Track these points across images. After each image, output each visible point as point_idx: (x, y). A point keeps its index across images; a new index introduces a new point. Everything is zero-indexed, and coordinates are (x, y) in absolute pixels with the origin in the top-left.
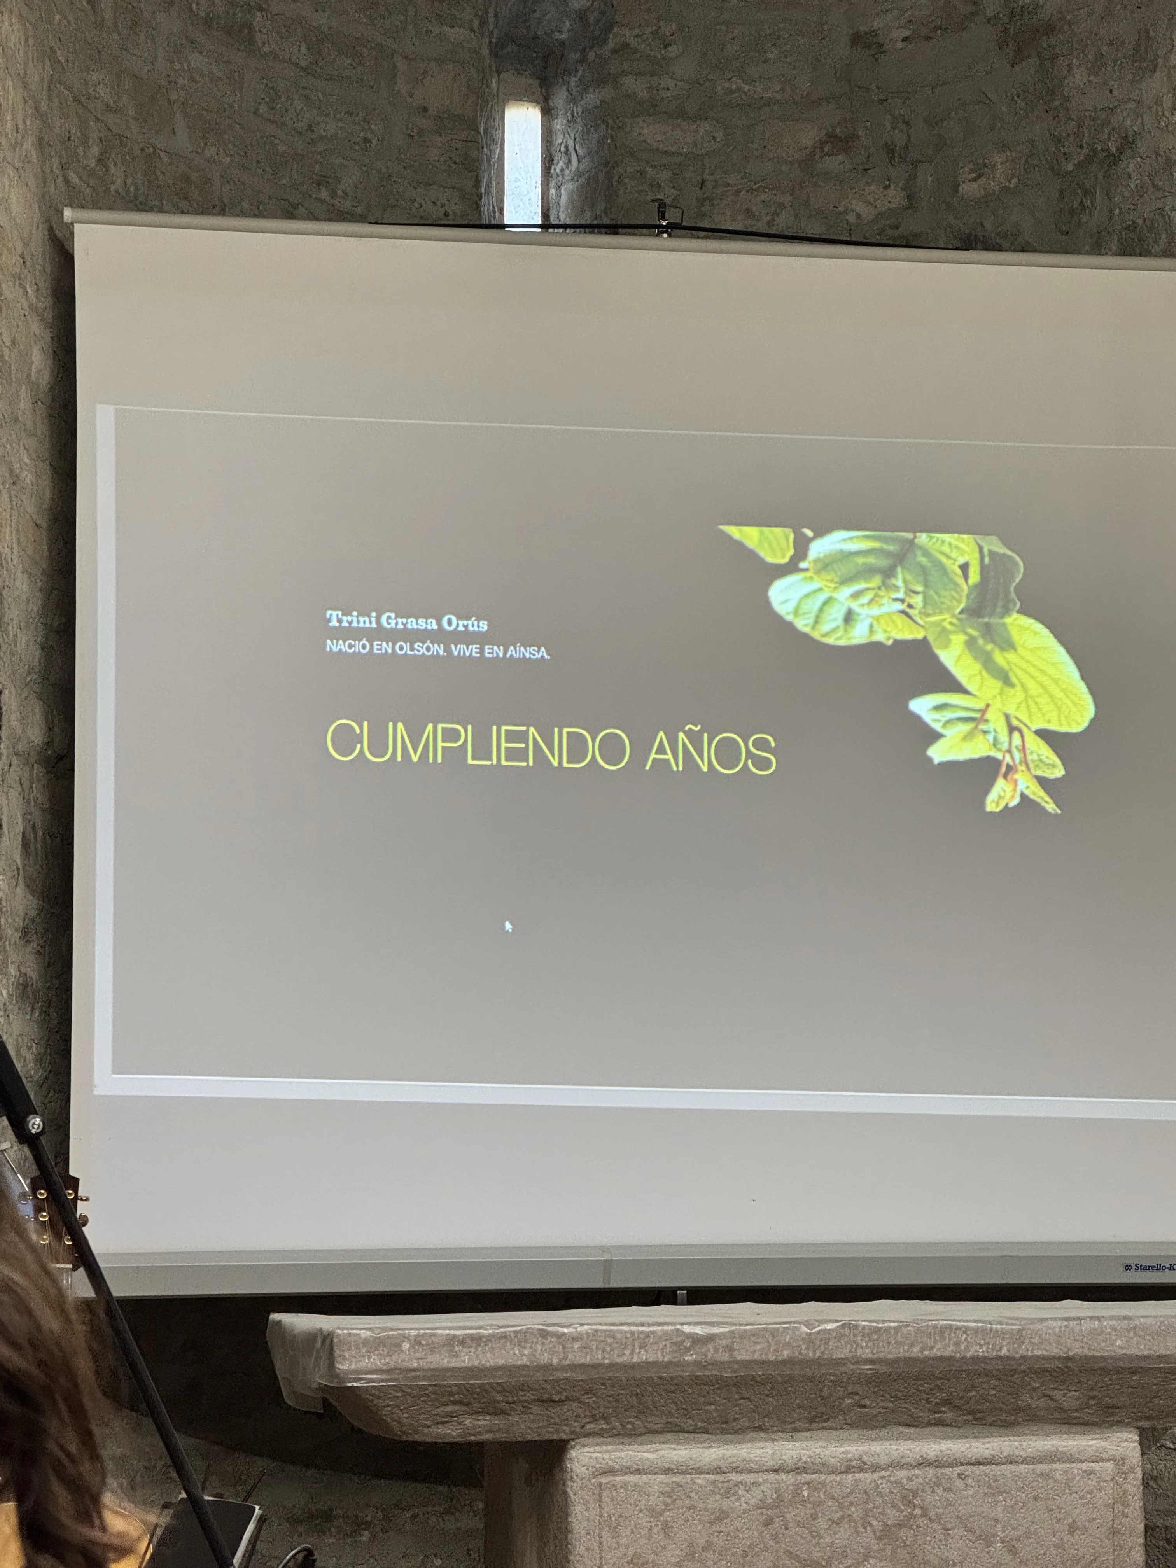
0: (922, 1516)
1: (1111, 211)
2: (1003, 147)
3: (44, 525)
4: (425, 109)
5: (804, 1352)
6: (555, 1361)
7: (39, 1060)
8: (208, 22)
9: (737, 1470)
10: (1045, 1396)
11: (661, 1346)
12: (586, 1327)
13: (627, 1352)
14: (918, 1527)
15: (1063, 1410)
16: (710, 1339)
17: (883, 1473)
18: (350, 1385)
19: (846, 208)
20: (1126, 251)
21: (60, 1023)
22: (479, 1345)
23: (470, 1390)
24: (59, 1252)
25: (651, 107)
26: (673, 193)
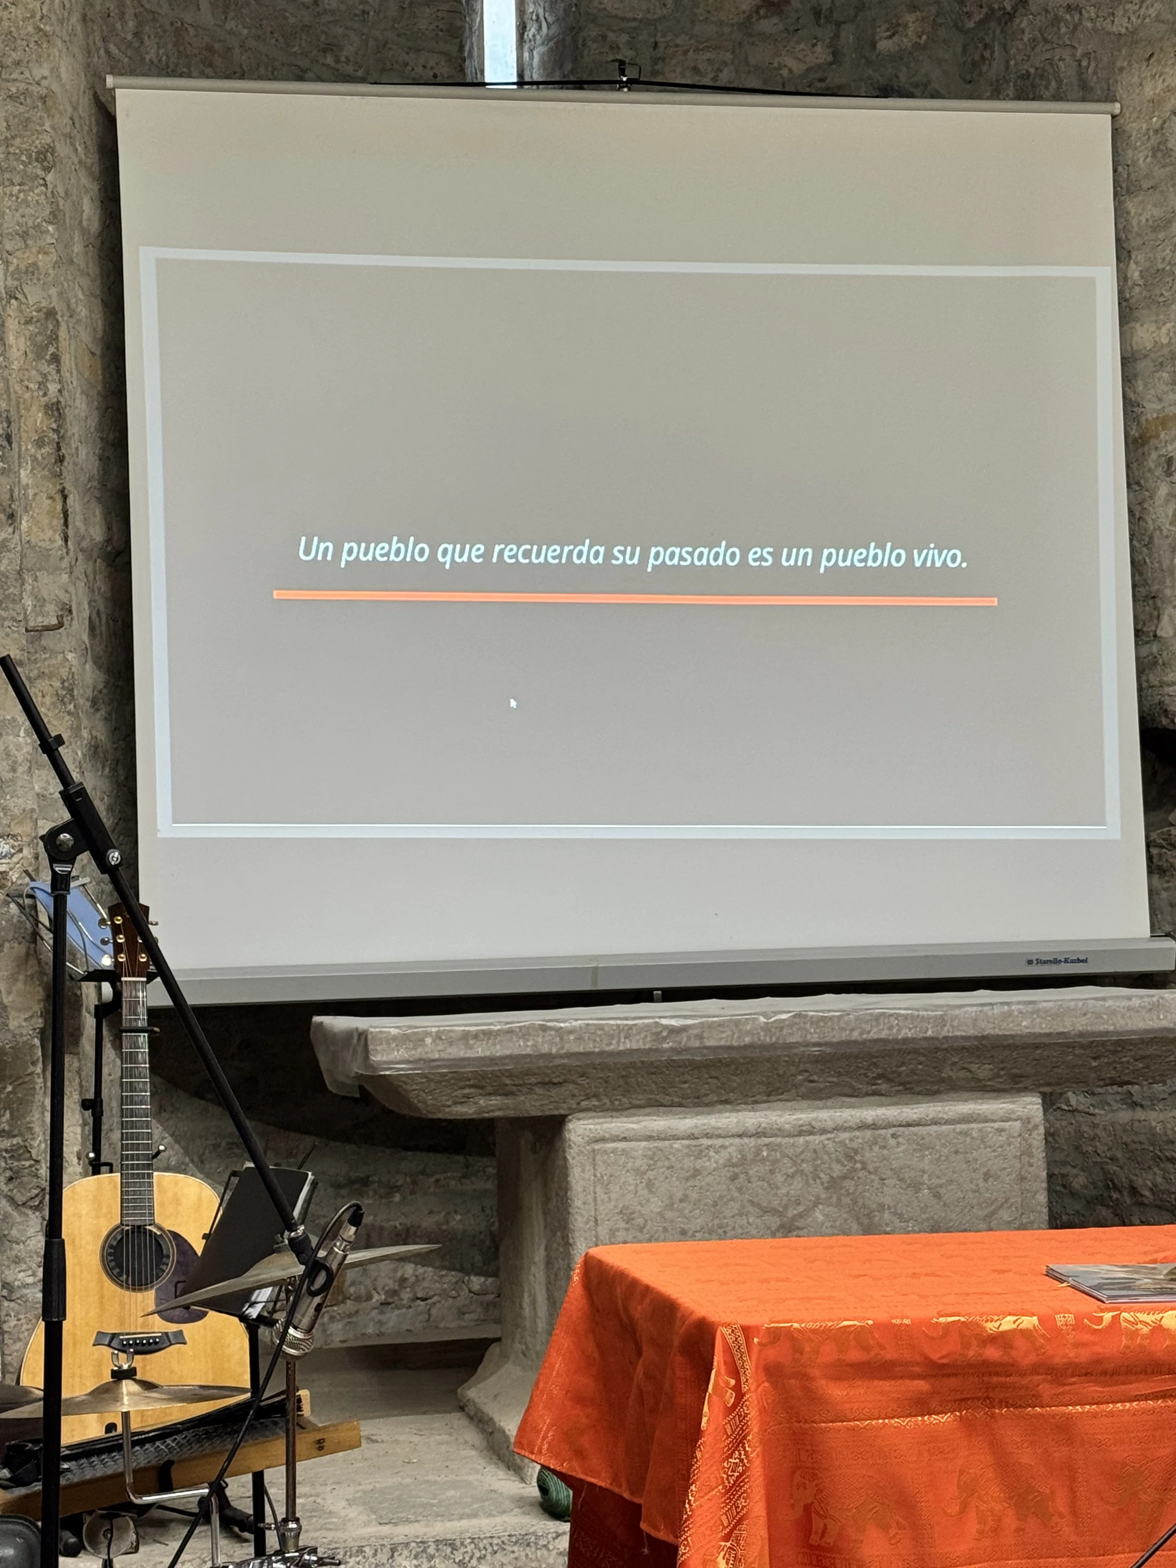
0: (862, 1169)
1: (1007, 62)
2: (914, 7)
3: (98, 353)
5: (762, 1038)
6: (554, 1051)
7: (110, 809)
9: (708, 1136)
10: (964, 1068)
11: (642, 1036)
12: (580, 1022)
13: (614, 1042)
14: (859, 1178)
15: (979, 1080)
17: (829, 1136)
18: (382, 1073)
19: (780, 64)
20: (1021, 96)
21: (126, 778)
22: (489, 1039)
23: (484, 1076)
24: (136, 969)
26: (630, 54)
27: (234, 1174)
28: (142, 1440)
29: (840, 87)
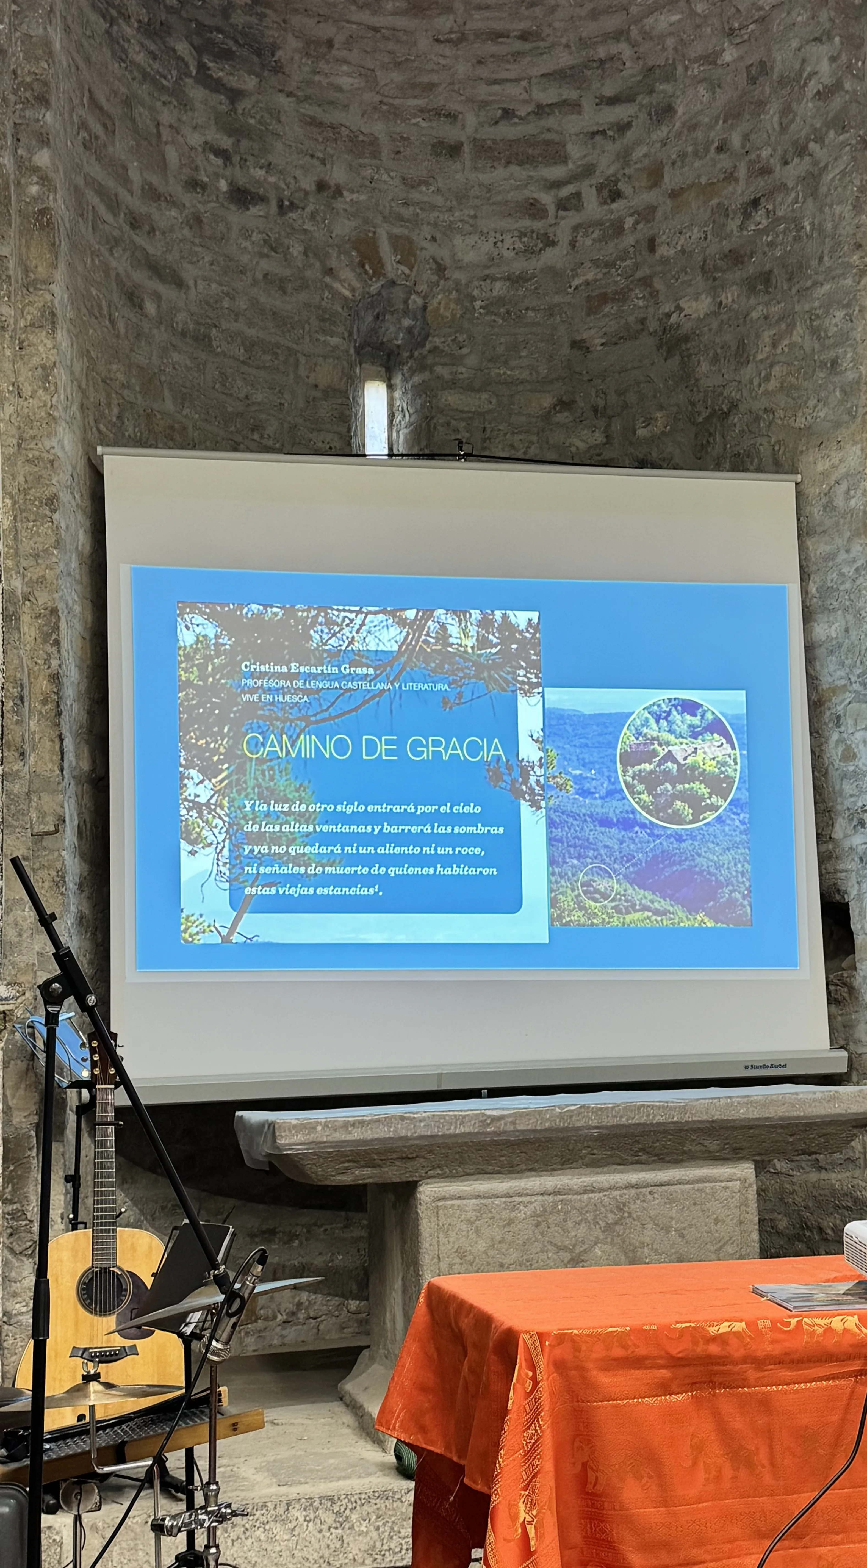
0: (628, 1217)
1: (725, 445)
2: (661, 408)
3: (88, 638)
4: (316, 386)
5: (557, 1124)
6: (409, 1134)
7: (91, 963)
8: (183, 334)
9: (520, 1195)
10: (699, 1144)
11: (472, 1123)
13: (452, 1128)
14: (626, 1224)
15: (710, 1152)
16: (501, 1118)
17: (605, 1193)
18: (286, 1152)
19: (570, 443)
22: (363, 1127)
23: (358, 1153)
24: (106, 1078)
25: (453, 384)
26: (467, 435)
27: (175, 1228)
28: (104, 1426)
29: (612, 459)
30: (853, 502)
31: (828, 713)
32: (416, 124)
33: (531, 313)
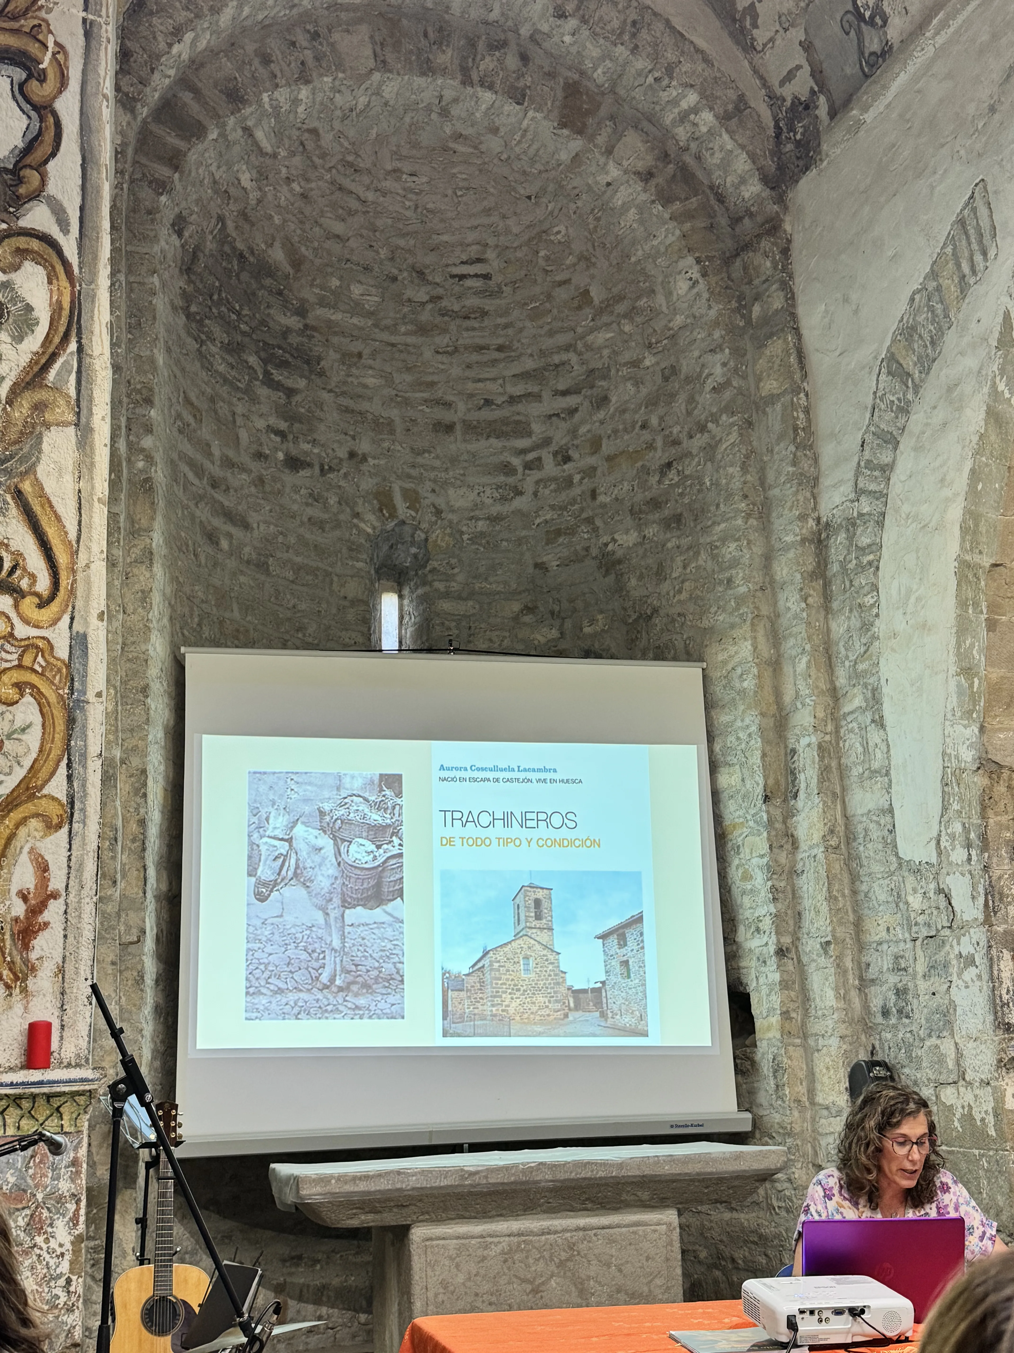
0: (578, 1255)
1: (650, 640)
4: (346, 598)
5: (521, 1179)
8: (249, 562)
9: (492, 1236)
10: (634, 1195)
11: (454, 1178)
14: (576, 1260)
15: (642, 1201)
16: (477, 1173)
17: (559, 1235)
18: (307, 1202)
19: (534, 639)
20: (656, 658)
22: (368, 1179)
25: (447, 595)
26: (457, 632)
29: (564, 650)
30: (745, 684)
31: (730, 844)
32: (422, 411)
33: (505, 543)
